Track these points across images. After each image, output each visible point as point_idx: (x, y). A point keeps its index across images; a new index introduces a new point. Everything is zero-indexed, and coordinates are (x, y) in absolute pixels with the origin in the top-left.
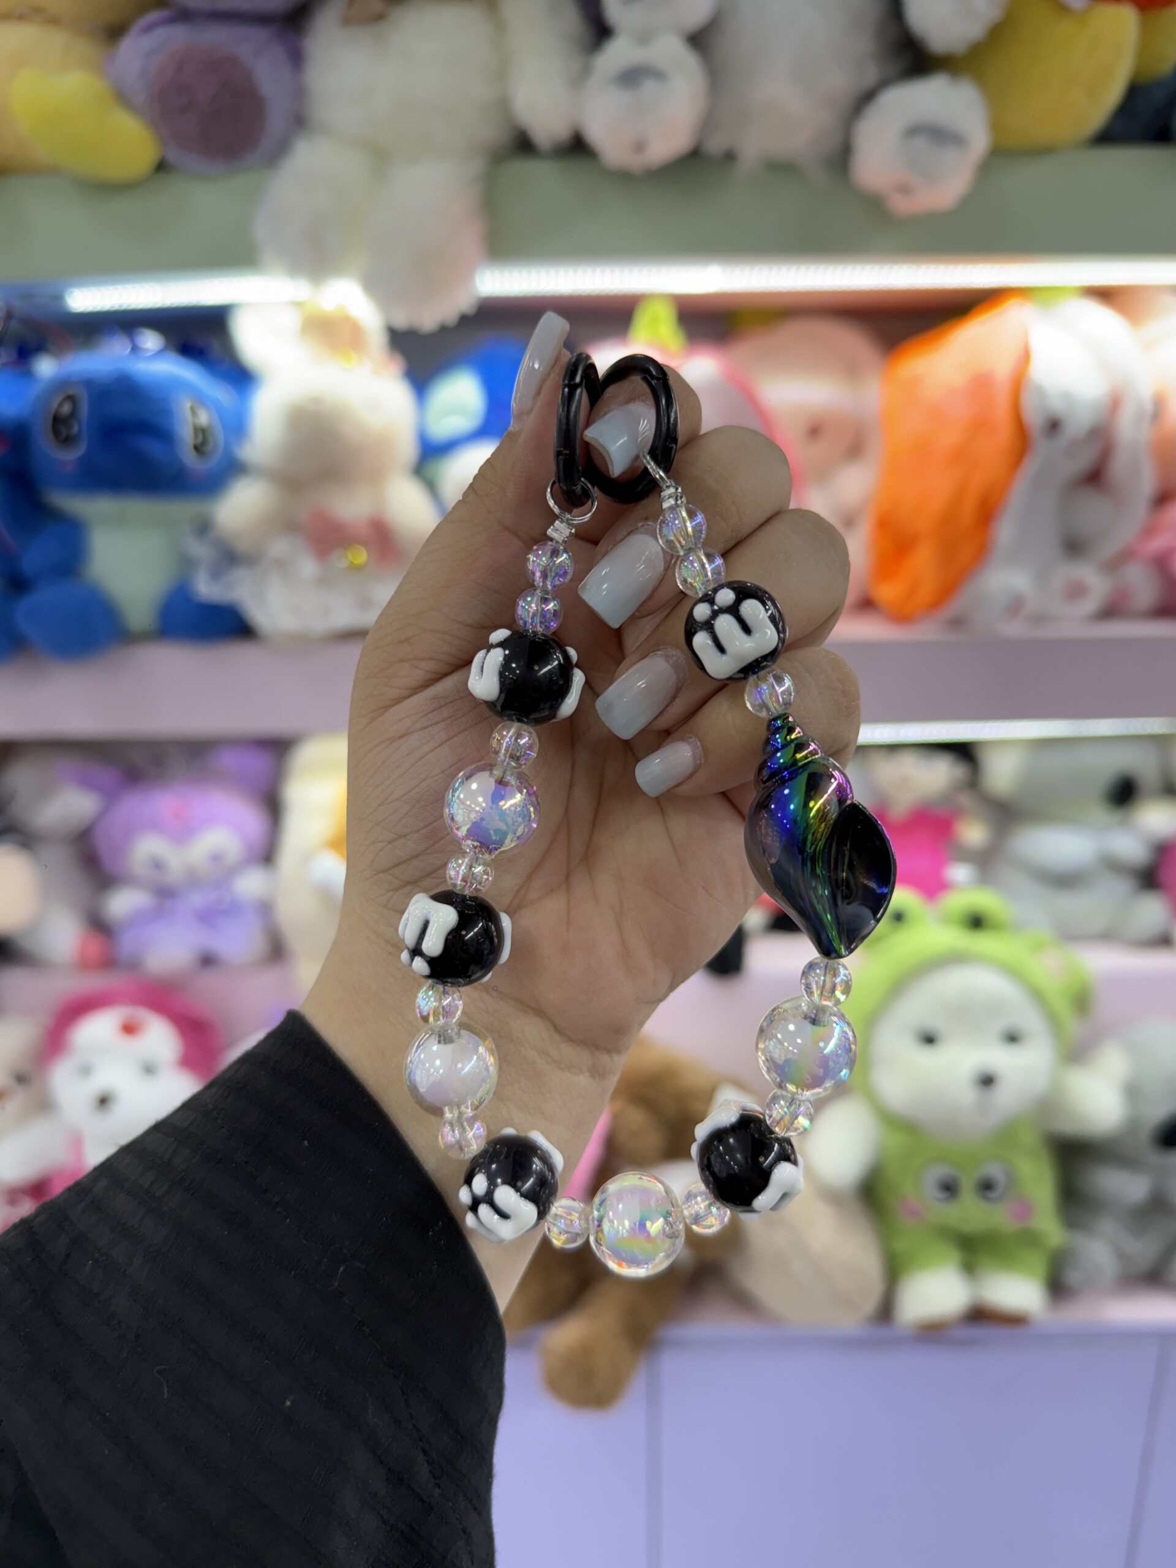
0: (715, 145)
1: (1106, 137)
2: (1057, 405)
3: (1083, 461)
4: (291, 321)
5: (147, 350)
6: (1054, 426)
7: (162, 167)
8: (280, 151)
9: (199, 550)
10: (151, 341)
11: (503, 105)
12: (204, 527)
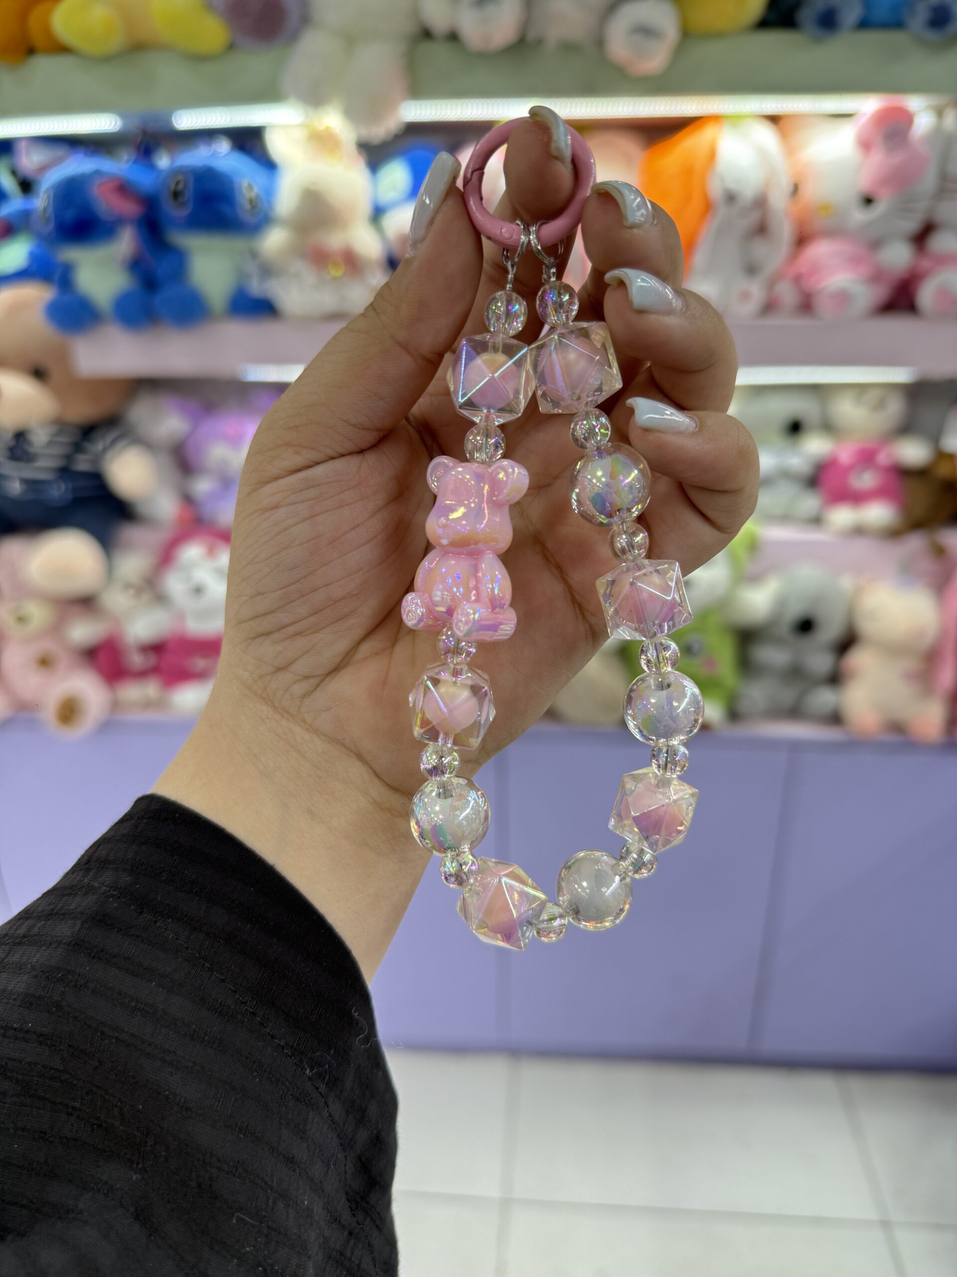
0: (532, 35)
1: (764, 24)
2: (732, 185)
3: (752, 219)
4: (299, 134)
5: (221, 153)
6: (731, 198)
7: (231, 47)
8: (294, 37)
9: (251, 268)
10: (224, 146)
11: (415, 12)
12: (254, 255)
